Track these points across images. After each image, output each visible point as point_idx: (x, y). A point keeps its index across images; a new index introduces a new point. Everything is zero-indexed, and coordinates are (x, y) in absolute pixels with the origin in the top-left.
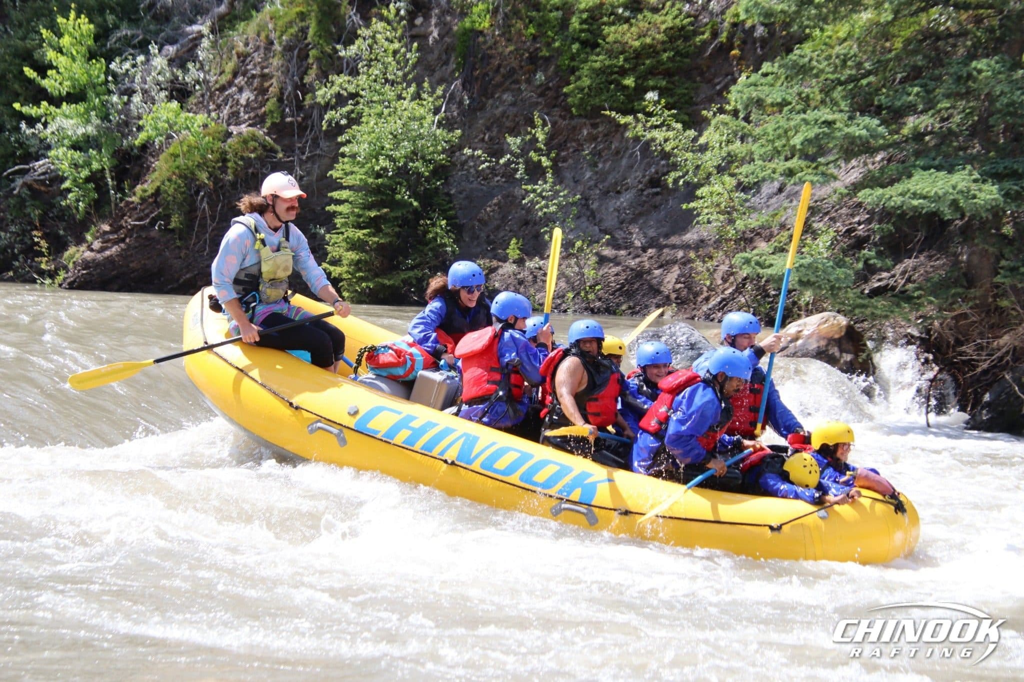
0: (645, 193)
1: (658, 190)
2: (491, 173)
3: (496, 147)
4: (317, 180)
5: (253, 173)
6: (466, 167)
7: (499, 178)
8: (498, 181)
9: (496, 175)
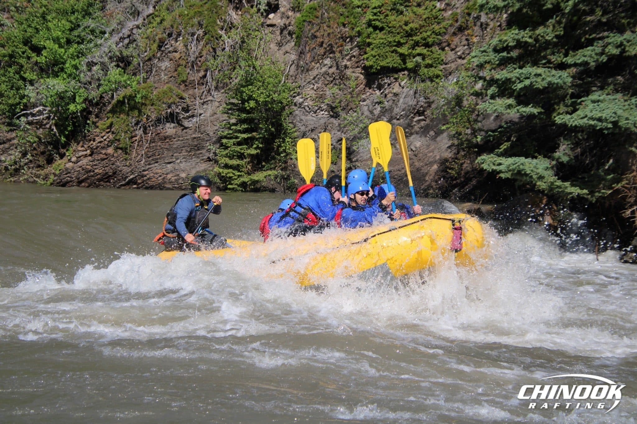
0: (415, 120)
1: (422, 117)
2: (318, 109)
3: (321, 93)
4: (210, 116)
5: (170, 112)
6: (303, 106)
7: (323, 112)
8: (323, 114)
9: (322, 111)
